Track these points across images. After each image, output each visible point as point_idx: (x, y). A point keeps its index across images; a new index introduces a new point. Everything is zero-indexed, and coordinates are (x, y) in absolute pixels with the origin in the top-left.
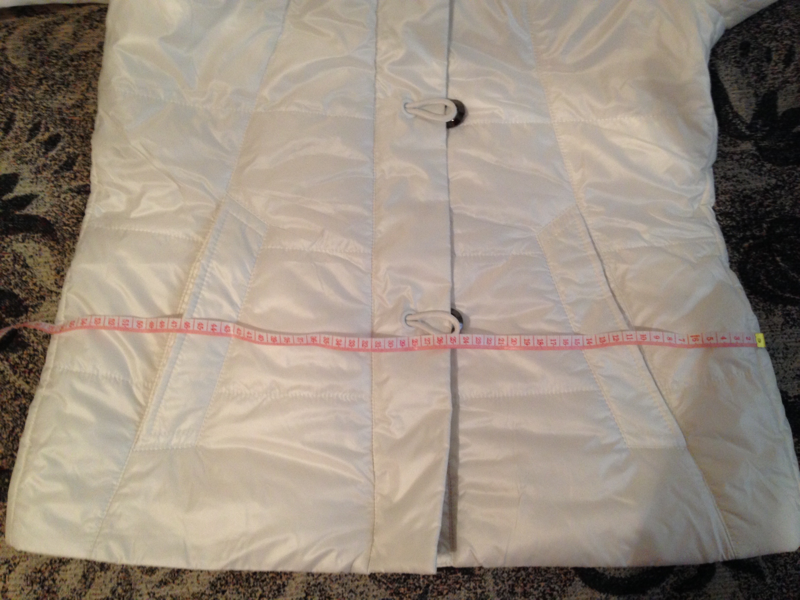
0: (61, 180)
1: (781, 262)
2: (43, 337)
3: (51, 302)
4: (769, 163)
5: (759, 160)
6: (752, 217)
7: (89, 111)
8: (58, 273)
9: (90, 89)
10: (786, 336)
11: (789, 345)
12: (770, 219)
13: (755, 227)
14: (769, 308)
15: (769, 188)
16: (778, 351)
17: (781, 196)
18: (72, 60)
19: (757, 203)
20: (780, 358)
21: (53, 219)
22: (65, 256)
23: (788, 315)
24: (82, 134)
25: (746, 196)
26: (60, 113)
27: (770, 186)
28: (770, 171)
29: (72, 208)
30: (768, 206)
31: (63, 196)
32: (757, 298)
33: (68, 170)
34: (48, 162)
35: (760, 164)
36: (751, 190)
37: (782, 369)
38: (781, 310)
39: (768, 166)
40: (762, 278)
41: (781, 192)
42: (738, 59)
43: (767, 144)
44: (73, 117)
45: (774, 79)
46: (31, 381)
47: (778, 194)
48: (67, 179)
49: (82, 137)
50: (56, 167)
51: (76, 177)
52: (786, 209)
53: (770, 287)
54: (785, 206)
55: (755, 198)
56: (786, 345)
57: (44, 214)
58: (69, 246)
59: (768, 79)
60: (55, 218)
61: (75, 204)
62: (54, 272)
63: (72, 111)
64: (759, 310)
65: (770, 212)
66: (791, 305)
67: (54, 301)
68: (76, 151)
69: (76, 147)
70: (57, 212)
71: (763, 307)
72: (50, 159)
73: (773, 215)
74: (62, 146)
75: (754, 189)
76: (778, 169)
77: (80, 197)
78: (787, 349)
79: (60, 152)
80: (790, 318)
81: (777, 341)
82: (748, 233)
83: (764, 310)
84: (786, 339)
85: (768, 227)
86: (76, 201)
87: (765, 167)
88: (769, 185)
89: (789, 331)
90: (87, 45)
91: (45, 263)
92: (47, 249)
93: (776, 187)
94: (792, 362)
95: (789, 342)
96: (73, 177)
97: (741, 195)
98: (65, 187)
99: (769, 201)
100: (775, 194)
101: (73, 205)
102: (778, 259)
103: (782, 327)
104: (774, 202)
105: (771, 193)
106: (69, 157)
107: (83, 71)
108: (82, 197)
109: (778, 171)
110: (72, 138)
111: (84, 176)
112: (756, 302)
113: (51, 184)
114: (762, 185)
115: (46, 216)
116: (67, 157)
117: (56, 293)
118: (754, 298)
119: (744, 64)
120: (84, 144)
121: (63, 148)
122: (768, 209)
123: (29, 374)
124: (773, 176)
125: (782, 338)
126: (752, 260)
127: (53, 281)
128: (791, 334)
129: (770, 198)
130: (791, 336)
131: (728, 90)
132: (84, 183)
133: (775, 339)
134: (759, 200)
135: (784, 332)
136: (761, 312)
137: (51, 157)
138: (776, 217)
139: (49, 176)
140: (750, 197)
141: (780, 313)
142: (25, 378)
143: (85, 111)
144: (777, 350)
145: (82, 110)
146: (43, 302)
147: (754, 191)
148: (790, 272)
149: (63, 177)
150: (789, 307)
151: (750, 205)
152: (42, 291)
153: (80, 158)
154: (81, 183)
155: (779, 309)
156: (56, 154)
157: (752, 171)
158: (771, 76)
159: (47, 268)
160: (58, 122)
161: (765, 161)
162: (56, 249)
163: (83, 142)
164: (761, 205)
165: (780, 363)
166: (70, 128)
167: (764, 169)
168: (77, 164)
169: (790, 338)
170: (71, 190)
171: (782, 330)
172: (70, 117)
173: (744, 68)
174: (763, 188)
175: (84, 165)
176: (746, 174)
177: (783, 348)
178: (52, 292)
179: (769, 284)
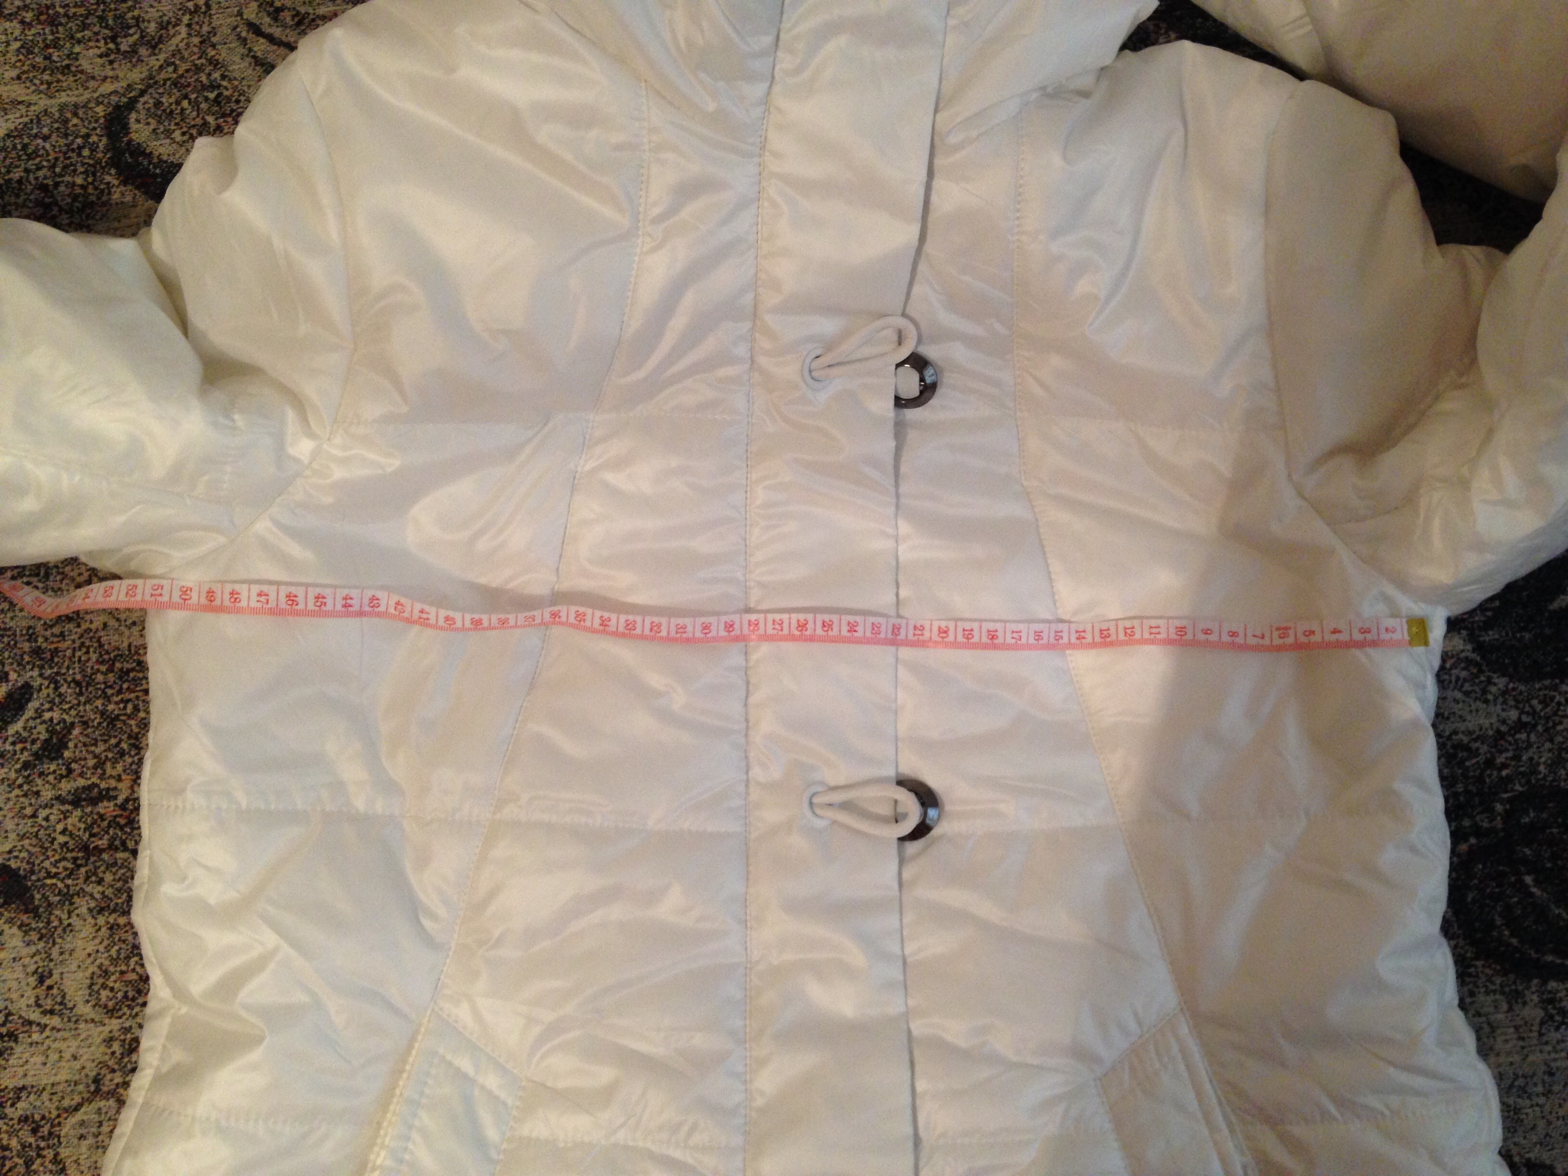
0: (39, 781)
1: (1535, 886)
2: (20, 1121)
3: (31, 1044)
4: (1503, 675)
5: (1481, 671)
6: (1471, 787)
7: (93, 627)
8: (41, 980)
10: (1549, 1048)
11: (1553, 1065)
12: (1509, 795)
13: (1479, 809)
14: (1513, 987)
15: (1504, 728)
16: (1535, 1080)
17: (1529, 745)
19: (1481, 759)
20: (1538, 1095)
21: (24, 865)
22: (54, 943)
23: (1551, 1001)
24: (78, 677)
25: (1459, 746)
26: (31, 637)
27: (1508, 725)
28: (1504, 693)
29: (61, 839)
30: (1504, 766)
31: (43, 813)
32: (1490, 967)
33: (52, 759)
34: (8, 747)
35: (1483, 678)
36: (1470, 733)
37: (1543, 1117)
38: (1537, 991)
39: (1501, 682)
40: (1499, 922)
41: (1528, 736)
43: (1497, 636)
44: (58, 642)
47: (1523, 742)
48: (51, 778)
49: (78, 684)
50: (25, 756)
51: (70, 771)
52: (1540, 773)
53: (1514, 941)
54: (1538, 764)
55: (1477, 749)
56: (1549, 1066)
57: (7, 856)
58: (60, 920)
60: (28, 863)
61: (70, 828)
62: (32, 980)
63: (56, 630)
64: (1494, 992)
65: (1509, 779)
66: (1557, 980)
67: (37, 1043)
68: (65, 716)
69: (66, 706)
70: (30, 848)
71: (1501, 986)
72: (11, 739)
73: (1515, 785)
74: (36, 711)
75: (1475, 731)
76: (1522, 688)
77: (78, 813)
78: (1551, 1074)
79: (31, 723)
80: (1555, 1008)
81: (1531, 1058)
82: (1466, 823)
83: (1503, 993)
84: (1549, 1053)
85: (1506, 811)
86: (69, 821)
87: (1495, 684)
88: (1504, 722)
89: (1554, 1036)
91: (14, 959)
92: (15, 930)
93: (1520, 726)
94: (1562, 1101)
95: (1555, 1060)
96: (64, 772)
97: (1449, 744)
98: (47, 794)
99: (1504, 755)
100: (1516, 741)
101: (64, 832)
102: (1528, 879)
103: (1541, 1029)
104: (1517, 758)
105: (1510, 739)
106: (51, 732)
108: (83, 811)
109: (1521, 693)
110: (56, 688)
111: (88, 768)
112: (1487, 975)
113: (17, 792)
114: (1491, 724)
115: (9, 859)
116: (47, 730)
117: (39, 1024)
118: (1483, 966)
120: (82, 699)
121: (39, 713)
122: (1504, 773)
124: (1512, 703)
125: (1541, 1051)
126: (1476, 881)
127: (32, 1001)
128: (1558, 1042)
129: (1507, 750)
130: (1559, 1047)
132: (89, 782)
133: (1527, 1056)
134: (1486, 753)
135: (1545, 1039)
136: (1498, 997)
137: (13, 736)
138: (1520, 789)
139: (13, 775)
140: (1467, 748)
141: (1535, 998)
143: (84, 626)
144: (1532, 1077)
146: (12, 1044)
147: (1474, 736)
148: (1553, 906)
149: (41, 774)
150: (1552, 985)
151: (1467, 764)
152: (10, 1022)
153: (76, 732)
154: (81, 782)
155: (1534, 989)
156: (25, 728)
157: (1467, 694)
159: (19, 973)
160: (27, 658)
161: (1494, 672)
162: (34, 929)
163: (81, 694)
164: (1490, 763)
165: (1537, 1105)
166: (51, 668)
167: (1493, 689)
168: (71, 745)
169: (1556, 1052)
170: (58, 798)
171: (1541, 1035)
172: (52, 643)
174: (1492, 729)
175: (85, 745)
176: (1456, 701)
177: (1544, 1073)
178: (30, 1023)
179: (1512, 935)
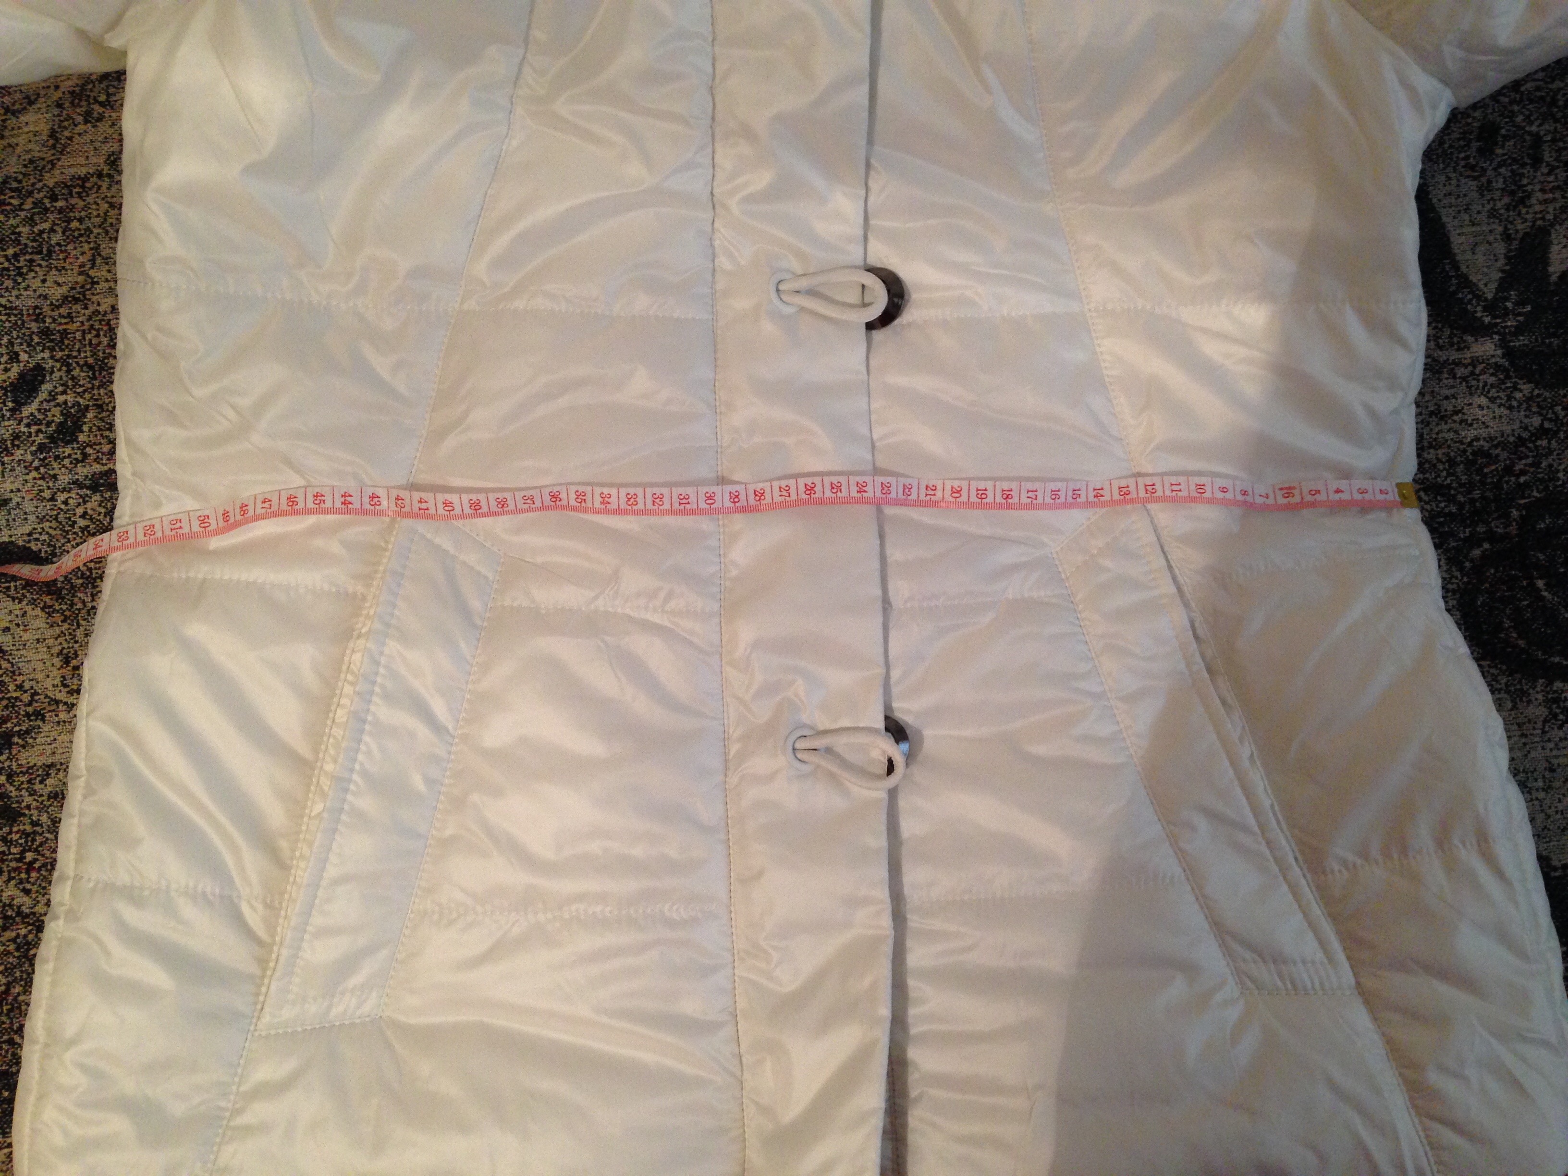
0: (55, 465)
1: (1546, 590)
2: (49, 798)
3: (59, 722)
4: (1529, 382)
5: (1508, 377)
6: (1488, 494)
7: (101, 309)
8: (67, 661)
9: (99, 261)
10: (1551, 745)
11: (1555, 761)
12: (1527, 501)
13: (1495, 515)
14: (1518, 687)
15: (1525, 435)
16: (1535, 774)
17: (1550, 452)
18: (54, 198)
19: (1500, 466)
20: (1537, 790)
21: (45, 548)
22: (79, 625)
23: (1556, 701)
24: (90, 360)
25: (1480, 453)
26: (39, 317)
27: (1530, 431)
28: (1529, 399)
29: (82, 523)
30: (1523, 472)
31: (61, 497)
32: (1496, 667)
33: (67, 443)
34: (23, 429)
35: (1509, 385)
36: (1491, 439)
37: (1542, 811)
38: (1542, 691)
39: (1526, 388)
40: (1507, 624)
41: (1549, 443)
42: (1472, 161)
43: (1526, 342)
44: (66, 323)
45: (1546, 201)
46: (35, 888)
47: (1544, 448)
48: (66, 462)
49: (91, 367)
50: (40, 439)
51: (85, 456)
52: (1558, 479)
53: (1522, 643)
54: (1558, 471)
55: (1497, 455)
56: (1550, 763)
57: (26, 538)
58: (84, 602)
59: (1534, 201)
60: (49, 545)
61: (90, 512)
62: (57, 661)
63: (64, 311)
64: (1499, 691)
65: (1526, 485)
66: (1563, 681)
67: (64, 722)
68: (81, 401)
69: (80, 390)
70: (51, 531)
71: (1506, 685)
72: (25, 421)
73: (1532, 491)
74: (50, 393)
75: (1496, 438)
76: (1547, 394)
77: (97, 497)
78: (1552, 770)
79: (45, 406)
80: (1559, 707)
81: (1533, 754)
82: (1481, 529)
83: (1508, 692)
84: (1551, 750)
85: (1521, 516)
86: (89, 505)
87: (1521, 391)
88: (1526, 428)
89: (1557, 734)
90: (82, 160)
91: (38, 641)
92: (38, 611)
93: (1542, 432)
94: (1561, 796)
95: (1557, 757)
96: (79, 456)
97: (1470, 450)
98: (64, 479)
99: (1524, 461)
100: (1536, 447)
101: (84, 516)
102: (1540, 584)
103: (1544, 726)
104: (1536, 464)
105: (1530, 445)
106: (66, 415)
107: (81, 220)
108: (102, 496)
109: (1545, 400)
110: (69, 371)
111: (103, 454)
112: (1493, 674)
113: (34, 474)
114: (1513, 430)
115: (29, 541)
116: (62, 414)
117: (66, 703)
118: (1489, 666)
119: (1484, 170)
120: (96, 383)
121: (53, 396)
122: (1522, 479)
123: (28, 872)
124: (1535, 409)
125: (1543, 748)
126: (1487, 585)
127: (57, 681)
128: (1561, 739)
129: (1527, 457)
130: (1561, 745)
131: (1449, 227)
132: (106, 468)
133: (1529, 752)
134: (1505, 460)
135: (1548, 735)
136: (1503, 695)
137: (28, 417)
138: (1538, 495)
139: (29, 457)
140: (1487, 455)
141: (1540, 696)
142: (21, 882)
143: (92, 308)
144: (1532, 772)
145: (86, 308)
146: (40, 723)
147: (1495, 443)
148: (1563, 610)
149: (57, 458)
150: (1558, 685)
151: (1485, 470)
152: (36, 701)
153: (90, 415)
154: (97, 468)
155: (1538, 689)
156: (39, 410)
157: (1492, 400)
158: (1539, 195)
159: (43, 654)
160: (36, 339)
161: (1521, 379)
162: (58, 611)
163: (94, 378)
164: (1509, 470)
165: (1537, 799)
166: (62, 350)
167: (1518, 395)
168: (85, 428)
169: (1558, 749)
170: (75, 482)
171: (1544, 732)
172: (60, 324)
173: (1484, 180)
174: (1513, 435)
175: (99, 429)
176: (1481, 407)
177: (1545, 769)
178: (57, 702)
179: (1520, 636)
